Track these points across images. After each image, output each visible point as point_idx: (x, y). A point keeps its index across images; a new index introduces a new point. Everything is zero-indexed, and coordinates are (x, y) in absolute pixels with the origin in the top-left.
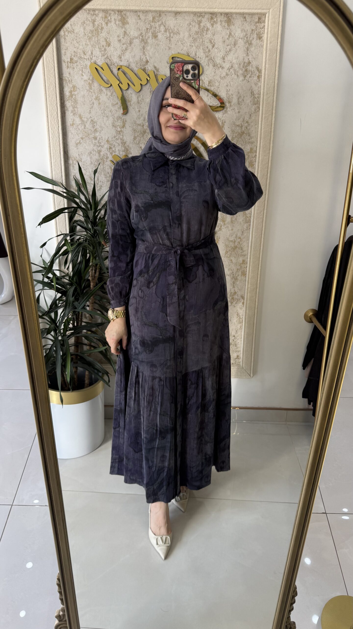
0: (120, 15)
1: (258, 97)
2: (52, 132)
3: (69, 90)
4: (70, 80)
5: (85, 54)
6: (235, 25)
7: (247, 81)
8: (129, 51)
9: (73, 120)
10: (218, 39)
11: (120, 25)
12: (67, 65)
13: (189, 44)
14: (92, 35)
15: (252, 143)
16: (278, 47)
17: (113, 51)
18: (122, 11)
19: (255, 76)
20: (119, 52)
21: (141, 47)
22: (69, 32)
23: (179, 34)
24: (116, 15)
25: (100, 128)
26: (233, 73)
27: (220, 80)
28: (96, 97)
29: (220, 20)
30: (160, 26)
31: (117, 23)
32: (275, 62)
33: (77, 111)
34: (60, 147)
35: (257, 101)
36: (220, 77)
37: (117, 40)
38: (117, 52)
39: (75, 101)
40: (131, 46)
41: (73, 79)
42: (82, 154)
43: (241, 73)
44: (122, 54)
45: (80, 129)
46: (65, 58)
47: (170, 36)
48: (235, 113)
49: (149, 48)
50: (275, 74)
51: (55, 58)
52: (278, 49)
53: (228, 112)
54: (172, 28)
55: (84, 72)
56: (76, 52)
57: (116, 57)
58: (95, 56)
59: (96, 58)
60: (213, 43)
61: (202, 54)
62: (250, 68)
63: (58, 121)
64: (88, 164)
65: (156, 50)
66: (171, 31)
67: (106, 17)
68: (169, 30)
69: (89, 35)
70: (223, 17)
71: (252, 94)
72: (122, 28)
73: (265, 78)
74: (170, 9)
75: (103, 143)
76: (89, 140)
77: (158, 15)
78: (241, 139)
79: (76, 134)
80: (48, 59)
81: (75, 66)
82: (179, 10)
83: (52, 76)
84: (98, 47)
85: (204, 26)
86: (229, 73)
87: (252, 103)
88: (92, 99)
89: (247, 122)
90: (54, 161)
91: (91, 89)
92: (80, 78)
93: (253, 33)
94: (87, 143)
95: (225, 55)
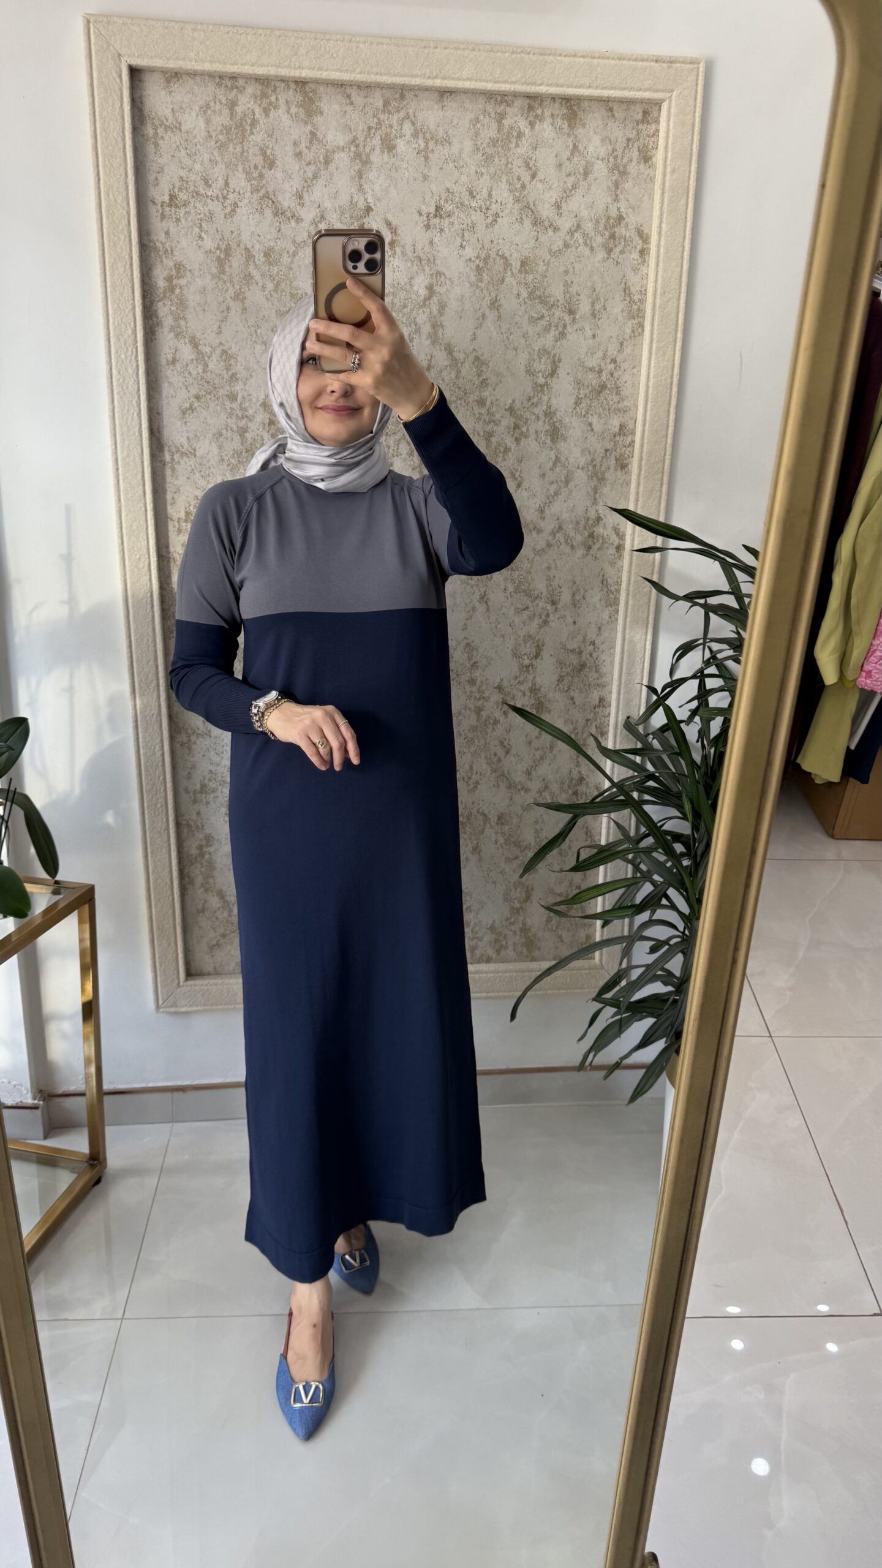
0: (300, 91)
1: (640, 300)
2: (121, 381)
3: (166, 273)
4: (169, 249)
5: (207, 183)
6: (587, 126)
7: (615, 263)
8: (321, 182)
9: (173, 351)
10: (545, 160)
11: (301, 116)
12: (161, 211)
13: (473, 168)
14: (228, 138)
15: (625, 411)
16: (691, 182)
17: (281, 182)
18: (307, 82)
19: (633, 251)
20: (296, 184)
21: (353, 173)
22: (167, 128)
23: (450, 144)
24: (291, 92)
25: (244, 372)
26: (581, 241)
27: (549, 257)
28: (235, 293)
29: (549, 113)
30: (401, 122)
31: (294, 110)
32: (684, 217)
33: (186, 328)
34: (140, 417)
35: (638, 309)
36: (550, 250)
37: (291, 153)
38: (291, 183)
39: (181, 303)
40: (327, 168)
41: (176, 247)
42: (196, 436)
43: (601, 241)
44: (306, 189)
45: (194, 373)
46: (160, 193)
47: (427, 147)
48: (585, 339)
49: (372, 175)
50: (683, 247)
51: (130, 192)
52: (691, 186)
53: (568, 335)
54: (431, 127)
55: (206, 229)
56: (185, 179)
57: (288, 196)
58: (234, 191)
59: (237, 197)
60: (534, 169)
61: (506, 194)
62: (621, 231)
63: (137, 352)
64: (214, 463)
65: (391, 180)
66: (428, 135)
67: (264, 95)
68: (424, 134)
69: (221, 137)
70: (557, 105)
71: (625, 292)
72: (306, 123)
73: (658, 256)
74: (429, 83)
75: (253, 410)
76: (216, 402)
77: (398, 96)
78: (597, 403)
79: (180, 385)
80: (113, 195)
81: (182, 215)
82: (451, 84)
83: (122, 237)
84: (244, 170)
85: (512, 127)
86: (572, 242)
87: (625, 314)
88: (224, 297)
89: (612, 360)
90: (125, 454)
91: (223, 272)
92: (194, 243)
93: (630, 146)
94: (211, 409)
95: (563, 198)
